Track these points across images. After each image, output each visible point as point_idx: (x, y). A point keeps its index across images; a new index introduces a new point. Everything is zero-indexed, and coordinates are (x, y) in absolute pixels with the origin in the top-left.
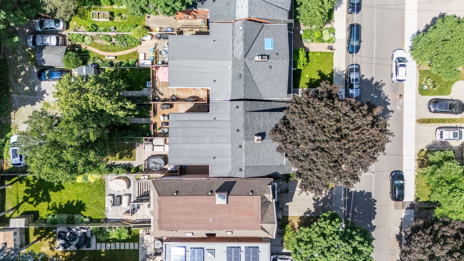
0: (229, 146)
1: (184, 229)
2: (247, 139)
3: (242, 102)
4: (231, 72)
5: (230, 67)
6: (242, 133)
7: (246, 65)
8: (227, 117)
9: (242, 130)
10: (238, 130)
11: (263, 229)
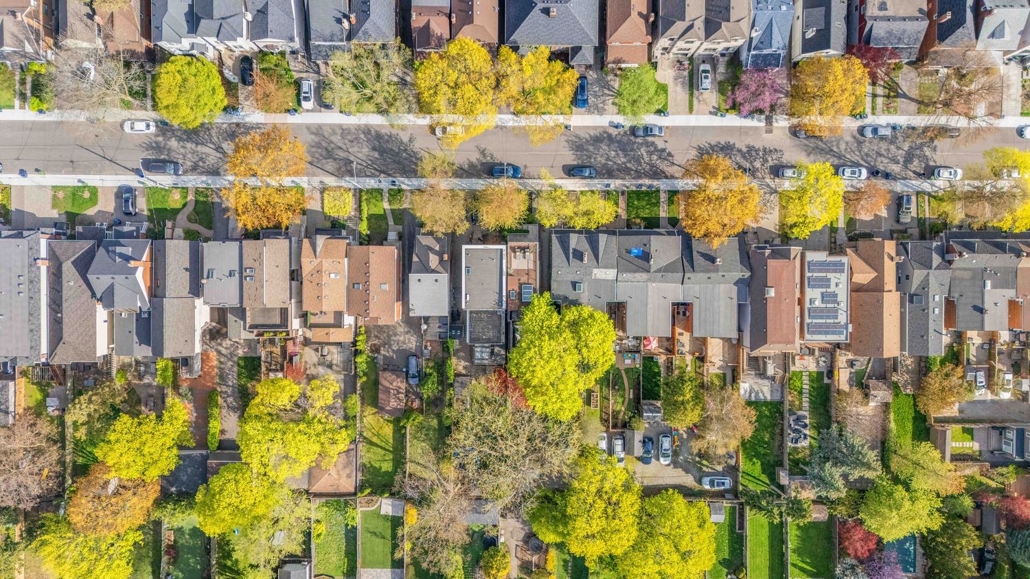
0: (722, 286)
1: (794, 323)
2: (717, 271)
3: (686, 274)
4: (658, 284)
5: (654, 285)
6: (712, 275)
7: (656, 272)
8: (697, 288)
9: (709, 275)
10: (709, 278)
11: (794, 258)
